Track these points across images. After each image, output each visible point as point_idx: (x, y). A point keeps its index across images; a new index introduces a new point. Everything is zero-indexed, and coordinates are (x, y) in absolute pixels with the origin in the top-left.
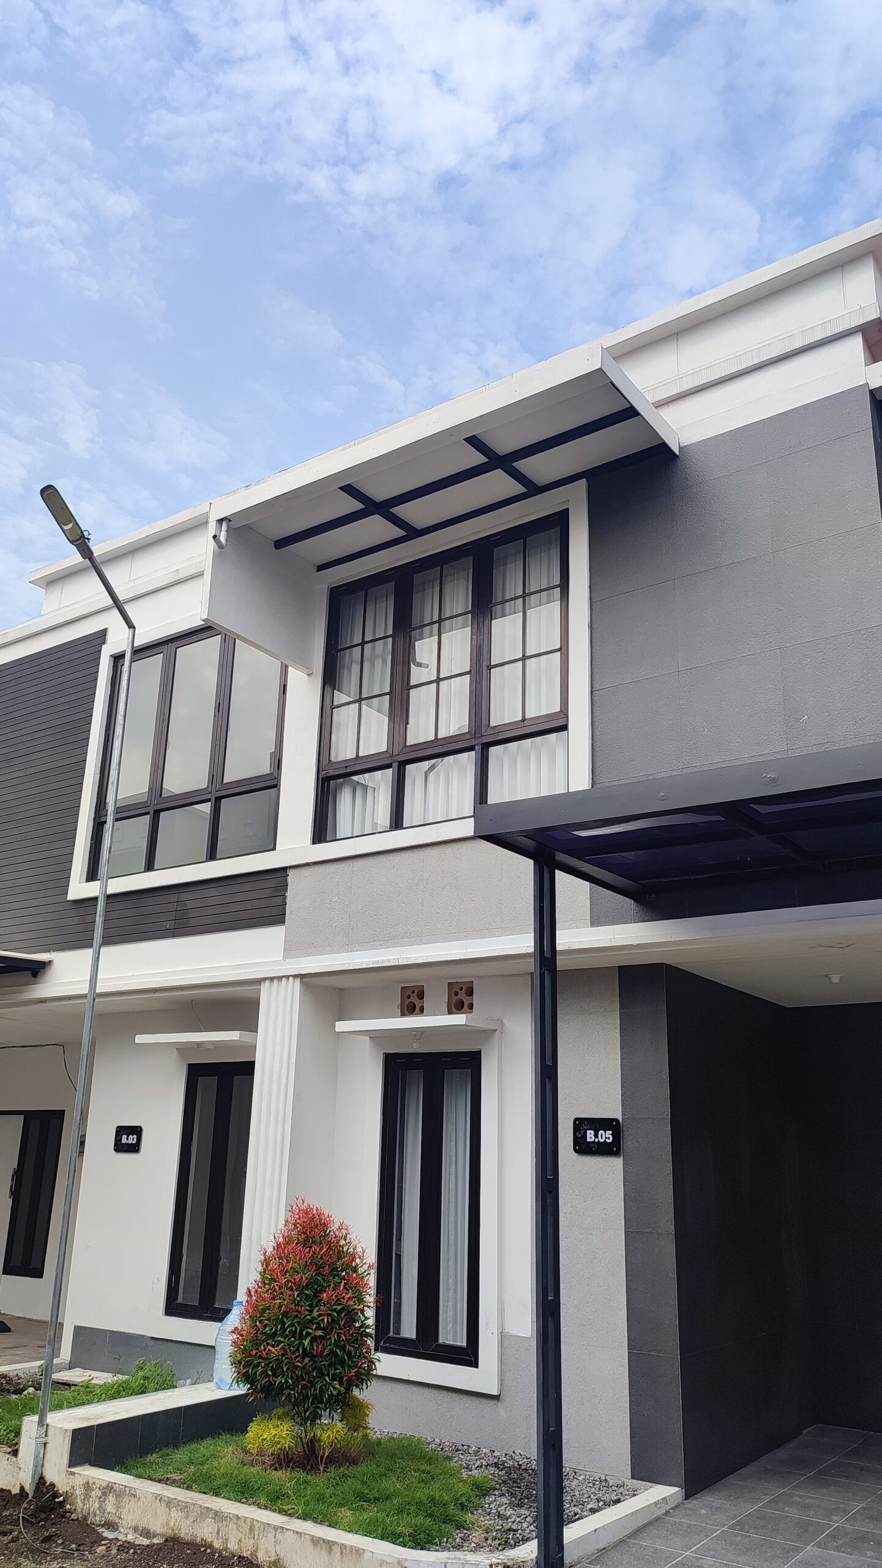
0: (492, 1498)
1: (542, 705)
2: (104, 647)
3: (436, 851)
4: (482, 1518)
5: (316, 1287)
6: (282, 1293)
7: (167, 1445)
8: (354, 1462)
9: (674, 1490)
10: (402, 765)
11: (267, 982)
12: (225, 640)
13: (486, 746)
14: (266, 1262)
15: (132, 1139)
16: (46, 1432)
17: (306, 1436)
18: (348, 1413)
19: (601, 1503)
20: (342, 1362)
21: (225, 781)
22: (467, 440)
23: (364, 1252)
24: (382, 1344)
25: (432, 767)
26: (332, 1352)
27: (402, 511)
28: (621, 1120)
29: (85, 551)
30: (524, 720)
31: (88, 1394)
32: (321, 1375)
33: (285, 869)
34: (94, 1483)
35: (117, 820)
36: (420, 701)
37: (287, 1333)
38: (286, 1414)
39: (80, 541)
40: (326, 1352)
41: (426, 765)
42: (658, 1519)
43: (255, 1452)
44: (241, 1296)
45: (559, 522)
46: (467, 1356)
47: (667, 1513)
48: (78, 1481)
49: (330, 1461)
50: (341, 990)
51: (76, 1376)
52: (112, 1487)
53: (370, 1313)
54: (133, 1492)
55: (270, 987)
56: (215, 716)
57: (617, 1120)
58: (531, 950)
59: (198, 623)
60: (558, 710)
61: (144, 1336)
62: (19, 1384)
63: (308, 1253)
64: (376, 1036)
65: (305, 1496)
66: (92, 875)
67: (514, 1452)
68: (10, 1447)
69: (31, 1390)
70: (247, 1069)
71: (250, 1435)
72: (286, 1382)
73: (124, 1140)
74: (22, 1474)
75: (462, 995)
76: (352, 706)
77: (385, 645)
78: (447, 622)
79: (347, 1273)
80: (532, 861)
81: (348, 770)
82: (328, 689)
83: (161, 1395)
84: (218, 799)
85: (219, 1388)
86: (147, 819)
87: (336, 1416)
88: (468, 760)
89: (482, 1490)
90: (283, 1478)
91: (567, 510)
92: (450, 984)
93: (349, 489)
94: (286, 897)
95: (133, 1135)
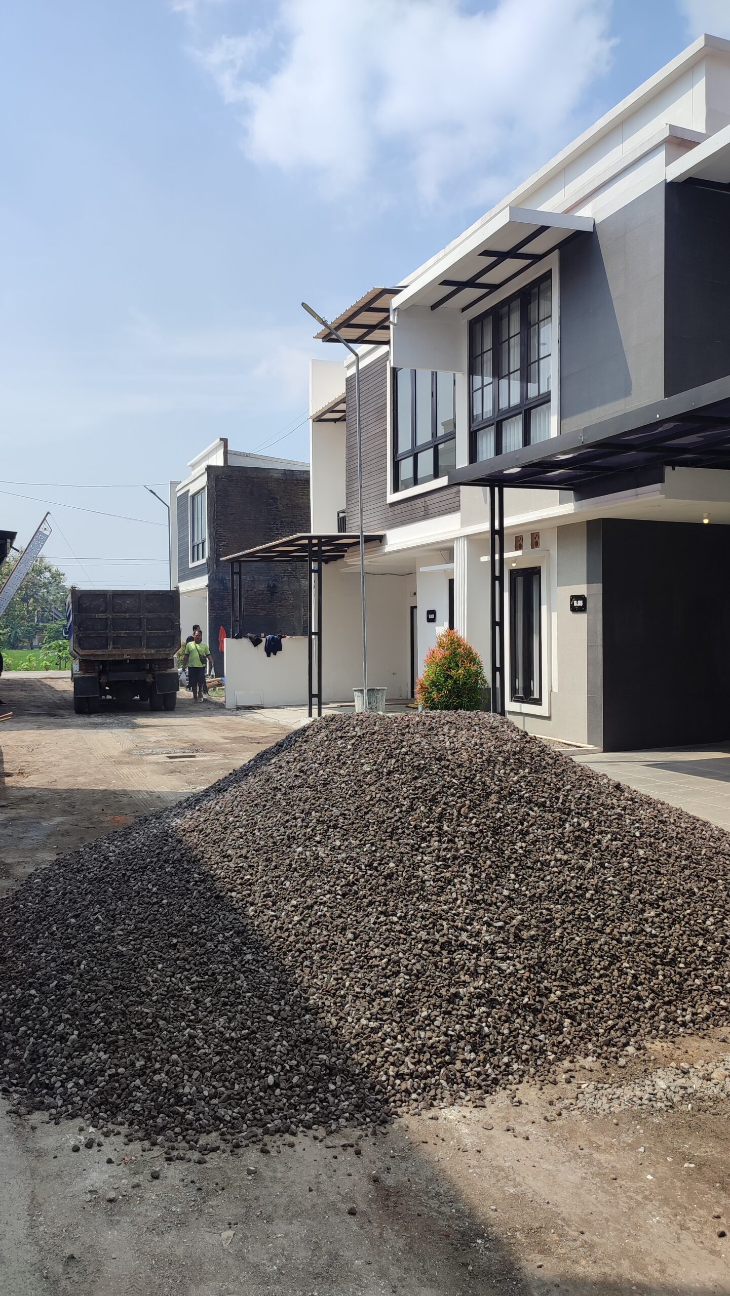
1: (543, 387)
2: (388, 362)
11: (456, 540)
13: (527, 411)
21: (438, 435)
27: (478, 282)
30: (538, 396)
36: (503, 386)
41: (509, 421)
46: (538, 702)
57: (584, 596)
60: (549, 389)
66: (396, 489)
73: (430, 617)
75: (537, 539)
76: (480, 390)
77: (490, 354)
81: (480, 427)
84: (436, 446)
86: (412, 458)
88: (521, 419)
91: (551, 269)
92: (532, 534)
93: (445, 283)
94: (460, 497)
95: (433, 614)
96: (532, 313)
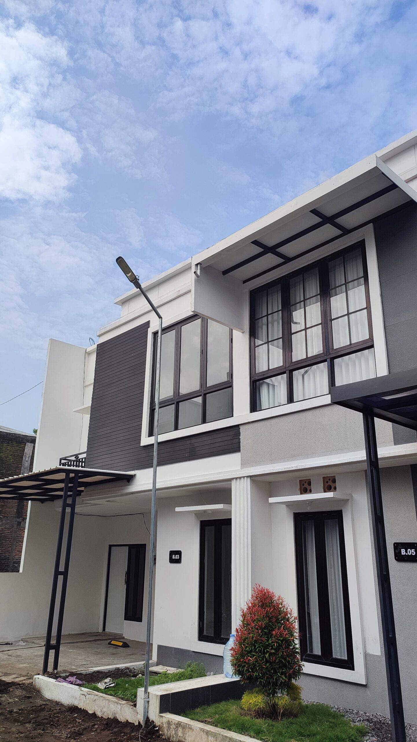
0: (368, 738)
2: (149, 329)
3: (311, 412)
5: (269, 628)
6: (253, 631)
7: (204, 705)
8: (296, 716)
10: (291, 371)
11: (234, 480)
12: (202, 321)
13: (332, 359)
14: (244, 616)
15: (177, 557)
16: (148, 696)
17: (271, 702)
18: (290, 691)
20: (285, 666)
21: (208, 386)
22: (311, 211)
24: (304, 657)
25: (306, 372)
26: (280, 661)
27: (282, 250)
29: (138, 285)
31: (166, 678)
32: (276, 672)
33: (238, 426)
34: (172, 721)
35: (160, 408)
36: (297, 340)
37: (257, 651)
38: (260, 691)
39: (135, 281)
40: (277, 661)
41: (302, 371)
43: (246, 709)
44: (234, 632)
45: (360, 246)
46: (348, 664)
48: (164, 720)
49: (284, 715)
50: (270, 483)
51: (160, 669)
52: (180, 724)
53: (297, 642)
54: (190, 726)
55: (236, 482)
56: (201, 356)
58: (366, 458)
59: (191, 313)
60: (368, 338)
61: (189, 650)
62: (135, 672)
63: (264, 612)
64: (289, 505)
65: (273, 732)
66: (151, 434)
67: (377, 714)
68: (133, 703)
69: (140, 675)
70: (228, 522)
71: (243, 700)
72: (259, 675)
74: (139, 716)
75: (330, 483)
76: (264, 345)
77: (278, 315)
78: (308, 301)
79: (284, 621)
80: (361, 413)
81: (265, 376)
82: (252, 339)
83: (200, 679)
84: (205, 395)
85: (227, 677)
87: (285, 693)
88: (324, 367)
89: (362, 733)
90: (261, 723)
91: (364, 240)
92: (323, 478)
93: (256, 243)
94: (240, 439)
95: (177, 555)
96: (335, 276)
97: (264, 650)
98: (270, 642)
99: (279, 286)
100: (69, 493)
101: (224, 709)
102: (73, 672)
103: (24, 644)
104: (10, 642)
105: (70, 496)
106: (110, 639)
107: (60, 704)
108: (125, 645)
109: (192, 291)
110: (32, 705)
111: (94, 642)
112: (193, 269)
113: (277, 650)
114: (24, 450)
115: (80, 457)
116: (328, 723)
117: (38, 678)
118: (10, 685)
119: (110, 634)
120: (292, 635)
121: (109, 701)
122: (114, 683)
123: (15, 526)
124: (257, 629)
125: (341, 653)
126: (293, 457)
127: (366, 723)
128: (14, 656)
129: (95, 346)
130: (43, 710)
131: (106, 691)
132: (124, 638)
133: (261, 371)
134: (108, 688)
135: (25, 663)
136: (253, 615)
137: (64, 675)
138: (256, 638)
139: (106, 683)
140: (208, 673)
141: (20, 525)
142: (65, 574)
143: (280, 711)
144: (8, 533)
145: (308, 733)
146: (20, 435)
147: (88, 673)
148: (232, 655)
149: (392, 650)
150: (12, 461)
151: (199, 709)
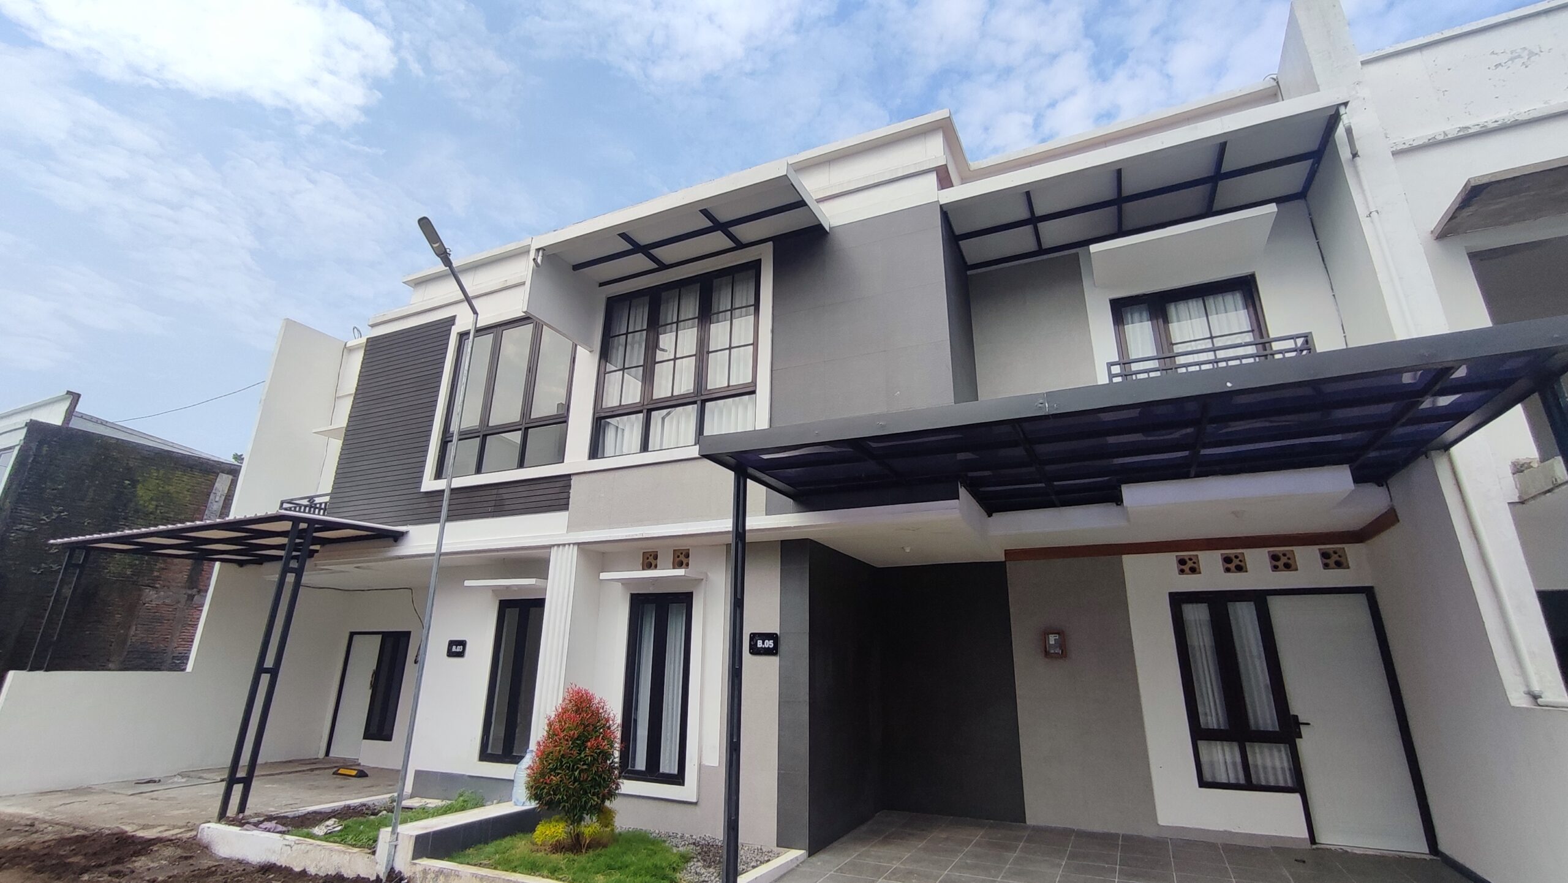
0: (692, 863)
1: (740, 377)
2: (453, 327)
3: (669, 466)
4: (686, 876)
5: (583, 739)
6: (561, 743)
7: (480, 843)
8: (605, 846)
9: (803, 852)
10: (650, 411)
11: (556, 547)
12: (535, 327)
13: (704, 402)
14: (550, 725)
15: (459, 649)
16: (397, 838)
17: (574, 832)
18: (602, 817)
19: (759, 862)
20: (599, 785)
21: (532, 417)
22: (701, 211)
23: (615, 717)
24: (623, 774)
25: (668, 414)
26: (593, 779)
27: (656, 252)
28: (778, 633)
29: (447, 262)
30: (729, 386)
31: (425, 813)
32: (586, 793)
33: (569, 475)
34: (430, 869)
35: (460, 440)
36: (662, 372)
37: (564, 767)
38: (562, 819)
39: (444, 255)
40: (589, 779)
41: (665, 411)
42: (792, 870)
43: (539, 843)
44: (533, 746)
45: (755, 267)
46: (678, 779)
47: (798, 866)
48: (418, 869)
49: (589, 847)
50: (603, 553)
51: (415, 802)
52: (442, 871)
53: (617, 754)
54: (457, 873)
55: (557, 551)
56: (527, 375)
57: (776, 634)
58: (731, 529)
59: (521, 314)
60: (750, 381)
61: (464, 775)
62: (375, 809)
63: (578, 719)
64: (625, 582)
65: (573, 869)
66: (439, 475)
67: (705, 836)
68: (370, 849)
69: (384, 812)
70: (540, 603)
71: (537, 832)
72: (563, 798)
73: (454, 649)
74: (378, 867)
75: (682, 558)
76: (618, 372)
77: (641, 335)
78: (682, 323)
79: (603, 730)
80: (733, 473)
81: (614, 413)
82: (603, 362)
83: (476, 811)
84: (527, 429)
85: (516, 805)
86: (478, 440)
87: (594, 818)
88: (692, 410)
89: (686, 859)
90: (558, 858)
91: (760, 260)
92: (674, 550)
93: (624, 236)
94: (570, 493)
95: (460, 645)
96: (719, 299)
97: (573, 766)
98: (583, 755)
99: (647, 299)
100: (294, 553)
101: (509, 846)
102: (271, 815)
103: (184, 780)
104: (157, 779)
105: (295, 557)
106: (335, 767)
107: (245, 862)
108: (362, 774)
109: (526, 283)
110: (192, 868)
111: (309, 772)
112: (532, 254)
113: (590, 765)
114: (214, 484)
115: (317, 500)
116: (645, 851)
117: (209, 828)
118: (153, 842)
119: (337, 760)
120: (612, 747)
121: (331, 850)
122: (342, 825)
123: (183, 601)
124: (567, 740)
125: (670, 767)
126: (640, 522)
127: (692, 846)
128: (161, 800)
129: (363, 340)
130: (213, 873)
131: (328, 837)
132: (359, 765)
133: (610, 405)
134: (330, 833)
135: (183, 809)
136: (563, 724)
137: (256, 820)
138: (564, 751)
139: (328, 826)
140: (489, 803)
141: (192, 600)
142: (274, 672)
143: (586, 842)
144: (168, 611)
145: (620, 865)
146: (209, 460)
147: (297, 815)
148: (529, 775)
149: (734, 757)
150: (188, 499)
151: (471, 849)
